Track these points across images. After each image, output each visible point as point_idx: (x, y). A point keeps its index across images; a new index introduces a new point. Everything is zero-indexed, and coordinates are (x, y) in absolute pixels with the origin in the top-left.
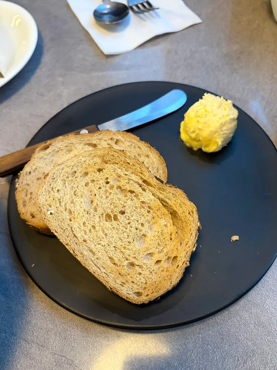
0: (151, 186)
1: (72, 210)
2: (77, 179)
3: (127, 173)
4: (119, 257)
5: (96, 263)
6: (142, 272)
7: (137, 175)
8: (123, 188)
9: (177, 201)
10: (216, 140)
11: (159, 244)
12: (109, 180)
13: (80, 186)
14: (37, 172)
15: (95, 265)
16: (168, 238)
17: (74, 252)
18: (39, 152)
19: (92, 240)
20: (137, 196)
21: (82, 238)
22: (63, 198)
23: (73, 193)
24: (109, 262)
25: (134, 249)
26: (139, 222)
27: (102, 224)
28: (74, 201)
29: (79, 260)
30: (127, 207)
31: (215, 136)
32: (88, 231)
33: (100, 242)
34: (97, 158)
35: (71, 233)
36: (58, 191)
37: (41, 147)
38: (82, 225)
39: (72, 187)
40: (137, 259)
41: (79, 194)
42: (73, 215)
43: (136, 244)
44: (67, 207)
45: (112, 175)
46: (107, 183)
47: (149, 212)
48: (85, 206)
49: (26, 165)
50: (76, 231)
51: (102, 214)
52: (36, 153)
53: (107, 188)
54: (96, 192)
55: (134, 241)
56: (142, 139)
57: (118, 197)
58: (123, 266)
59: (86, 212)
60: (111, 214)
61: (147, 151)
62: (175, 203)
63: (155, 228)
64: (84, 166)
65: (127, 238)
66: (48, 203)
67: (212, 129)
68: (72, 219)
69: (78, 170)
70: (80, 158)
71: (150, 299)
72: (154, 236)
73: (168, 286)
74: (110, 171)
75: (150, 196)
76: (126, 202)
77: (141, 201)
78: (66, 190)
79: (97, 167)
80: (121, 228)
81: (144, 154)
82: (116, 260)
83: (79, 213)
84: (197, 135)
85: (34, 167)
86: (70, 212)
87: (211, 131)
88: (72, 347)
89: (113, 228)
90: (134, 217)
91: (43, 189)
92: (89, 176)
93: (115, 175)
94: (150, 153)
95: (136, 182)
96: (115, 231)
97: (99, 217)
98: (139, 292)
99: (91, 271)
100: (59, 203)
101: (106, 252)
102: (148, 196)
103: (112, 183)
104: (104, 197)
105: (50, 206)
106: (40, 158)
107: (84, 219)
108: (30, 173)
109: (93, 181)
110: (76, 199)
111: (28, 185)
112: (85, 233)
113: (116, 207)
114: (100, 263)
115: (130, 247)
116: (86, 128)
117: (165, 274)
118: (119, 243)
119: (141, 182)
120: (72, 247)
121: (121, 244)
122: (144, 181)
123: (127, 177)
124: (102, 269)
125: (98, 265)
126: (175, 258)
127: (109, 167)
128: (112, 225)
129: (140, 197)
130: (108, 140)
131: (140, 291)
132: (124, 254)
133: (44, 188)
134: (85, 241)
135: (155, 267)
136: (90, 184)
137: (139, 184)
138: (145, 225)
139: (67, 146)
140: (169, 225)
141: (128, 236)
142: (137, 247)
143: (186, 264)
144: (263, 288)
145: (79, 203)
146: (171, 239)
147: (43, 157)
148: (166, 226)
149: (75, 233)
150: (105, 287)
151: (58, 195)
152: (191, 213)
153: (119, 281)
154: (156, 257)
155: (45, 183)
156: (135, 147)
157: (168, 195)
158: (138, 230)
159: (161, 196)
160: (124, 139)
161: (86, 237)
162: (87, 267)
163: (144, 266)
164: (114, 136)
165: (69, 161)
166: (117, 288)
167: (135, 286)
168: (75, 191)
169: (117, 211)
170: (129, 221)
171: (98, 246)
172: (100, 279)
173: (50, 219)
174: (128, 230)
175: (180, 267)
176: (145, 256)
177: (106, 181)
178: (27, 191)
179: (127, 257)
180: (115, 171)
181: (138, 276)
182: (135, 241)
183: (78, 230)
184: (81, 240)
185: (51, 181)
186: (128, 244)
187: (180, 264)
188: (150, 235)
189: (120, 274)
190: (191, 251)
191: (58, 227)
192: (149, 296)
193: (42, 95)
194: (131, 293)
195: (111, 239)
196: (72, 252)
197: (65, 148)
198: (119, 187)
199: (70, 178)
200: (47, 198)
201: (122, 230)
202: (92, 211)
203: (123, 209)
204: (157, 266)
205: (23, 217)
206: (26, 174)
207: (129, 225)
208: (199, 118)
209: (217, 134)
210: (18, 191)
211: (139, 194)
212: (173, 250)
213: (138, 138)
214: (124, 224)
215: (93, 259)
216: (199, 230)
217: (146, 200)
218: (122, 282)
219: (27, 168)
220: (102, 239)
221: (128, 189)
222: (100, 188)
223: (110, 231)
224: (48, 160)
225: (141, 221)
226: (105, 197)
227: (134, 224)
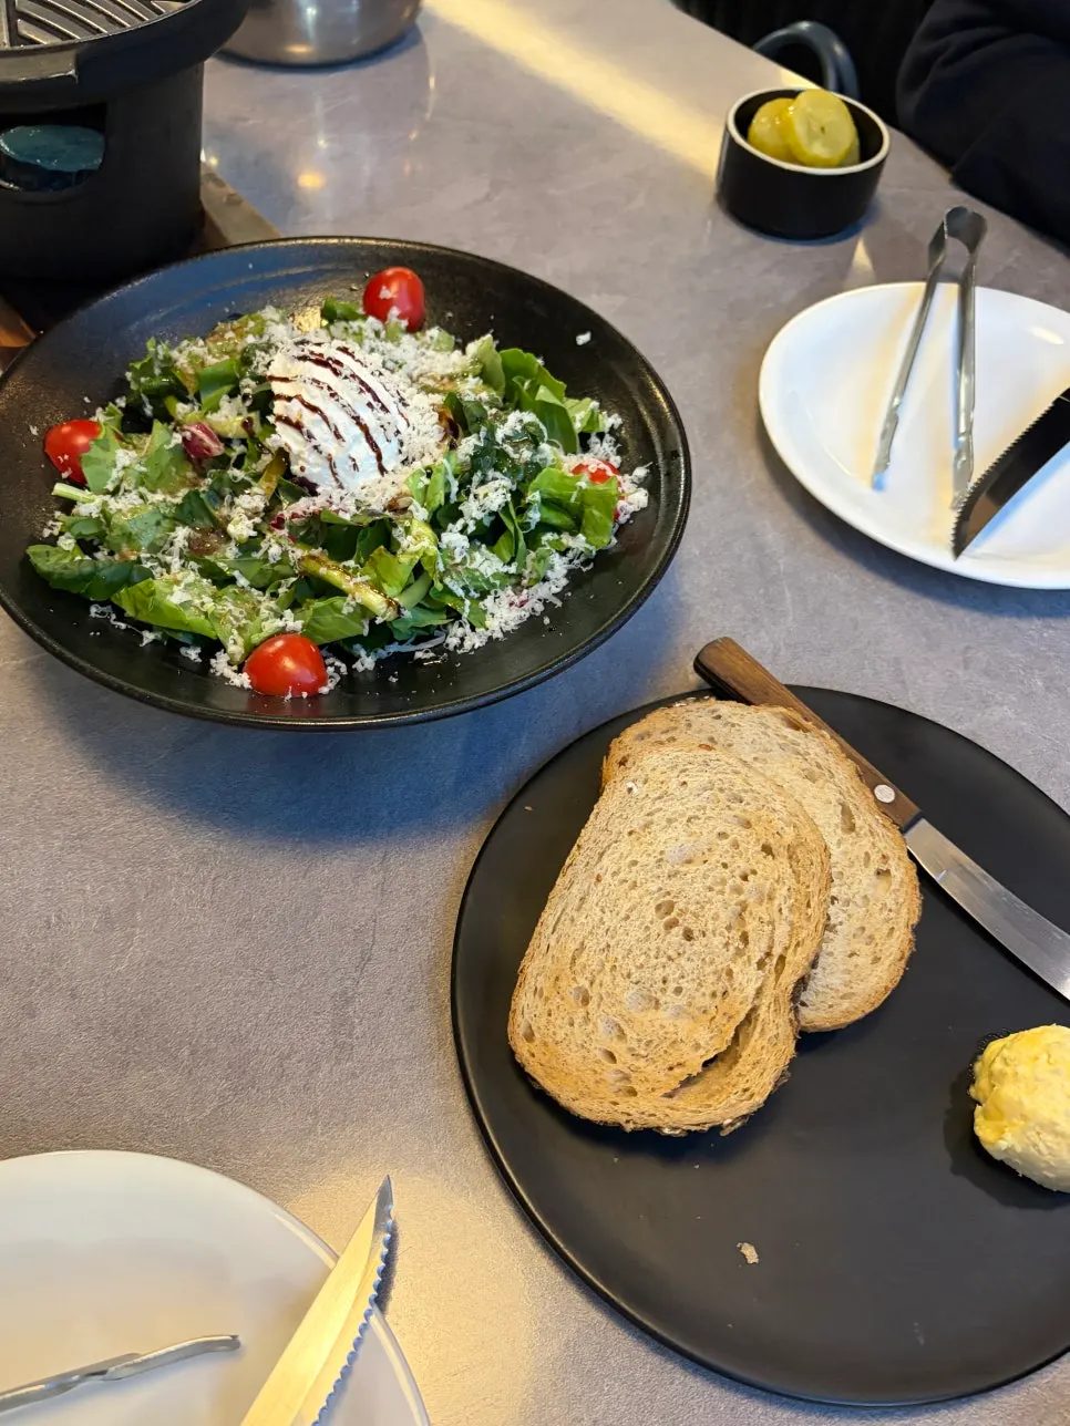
0: (777, 979)
1: (654, 827)
2: (728, 812)
3: (785, 912)
4: (590, 963)
5: (563, 918)
6: (576, 1025)
7: (791, 936)
8: (746, 915)
9: (764, 1051)
10: (1006, 1130)
11: (649, 1043)
12: (751, 877)
13: (711, 823)
14: (726, 730)
15: (559, 919)
16: (672, 1061)
17: (571, 865)
18: (775, 714)
19: (606, 892)
20: (739, 953)
21: (603, 871)
22: (672, 799)
23: (690, 813)
24: (573, 946)
25: (618, 990)
26: (681, 981)
27: (646, 900)
28: (674, 824)
29: (557, 883)
30: (704, 941)
31: (1015, 1120)
32: (622, 876)
33: (606, 910)
34: (793, 834)
35: (606, 844)
36: (685, 783)
37: (789, 713)
38: (629, 859)
39: (704, 808)
40: (599, 1005)
41: (694, 828)
42: (642, 833)
43: (631, 991)
44: (657, 815)
45: (767, 879)
46: (745, 878)
47: (714, 995)
48: (672, 851)
49: (734, 703)
50: (613, 853)
51: (669, 893)
52: (770, 709)
53: (730, 882)
54: (713, 860)
55: (637, 983)
56: (917, 930)
57: (720, 910)
58: (574, 979)
59: (659, 857)
60: (676, 911)
61: (891, 954)
62: (759, 1048)
63: (684, 1024)
64: (763, 812)
65: (637, 967)
66: (651, 775)
67: (1028, 1104)
68: (633, 836)
69: (748, 804)
70: (776, 797)
71: (526, 1063)
72: (662, 1027)
73: (566, 1095)
74: (773, 871)
75: (753, 983)
76: (714, 935)
77: (732, 966)
78: (691, 798)
79: (771, 841)
80: (653, 946)
81: (879, 948)
82: (582, 960)
83: (651, 844)
84: (1003, 1074)
85: (735, 720)
86: (647, 826)
87: (1021, 1103)
88: (396, 950)
89: (647, 927)
90: (688, 966)
91: (675, 754)
92: (745, 832)
93: (768, 885)
94: (887, 963)
95: (772, 939)
96: (641, 934)
97: (660, 889)
98: (533, 1035)
99: (544, 915)
100: (657, 795)
101: (591, 933)
102: (748, 979)
103: (747, 886)
104: (709, 882)
105: (646, 782)
106: (762, 724)
107: (643, 860)
108: (719, 717)
109: (736, 845)
110: (680, 825)
111: (689, 725)
112: (615, 874)
113: (696, 915)
114: (564, 927)
115: (619, 979)
116: (900, 792)
117: (590, 1078)
118: (618, 953)
119: (777, 951)
120: (578, 858)
121: (620, 957)
122: (782, 958)
123: (776, 915)
124: (555, 936)
125: (560, 926)
126: (633, 1092)
127: (782, 865)
128: (651, 923)
129: (740, 961)
130: (878, 852)
131: (536, 1034)
132: (600, 972)
133: (679, 754)
134: (598, 879)
135: (597, 1052)
136: (725, 841)
137: (771, 948)
138: (680, 997)
139: (819, 766)
140: (702, 1052)
141: (642, 966)
142: (626, 995)
143: (628, 1122)
144: (651, 1370)
145: (674, 835)
146: (671, 1069)
147: (768, 727)
148: (697, 1046)
149: (609, 852)
150: (522, 956)
151: (675, 786)
152: (748, 1093)
153: (541, 982)
154: (618, 1048)
155: (690, 751)
156: (887, 920)
157: (771, 1024)
158: (662, 985)
159: (762, 1012)
160: (897, 887)
161: (607, 878)
162: (548, 904)
163: (591, 1025)
164: (896, 860)
165: (761, 779)
166: (527, 982)
167: (543, 1021)
168: (697, 818)
169: (689, 921)
170: (674, 955)
171: (598, 909)
172: (533, 940)
173: (617, 793)
174: (654, 961)
175: (616, 1108)
176: (614, 1021)
177: (749, 873)
178: (676, 728)
179: (597, 981)
180: (777, 882)
181: (566, 1020)
182: (636, 987)
183: (617, 855)
184: (597, 871)
185: (700, 760)
186: (625, 973)
187: (622, 1107)
188: (663, 1015)
189: (557, 979)
190: (660, 1124)
191: (608, 816)
192: (531, 1059)
193: (966, 663)
194: (526, 1016)
195: (622, 931)
196: (568, 861)
197: (814, 763)
198: (744, 906)
199: (722, 796)
200: (660, 769)
201: (649, 949)
202: (667, 868)
203: (696, 934)
204: (600, 1056)
205: (615, 744)
206: (713, 711)
207: (664, 960)
208: (1045, 1057)
209: (1022, 1123)
210: (667, 710)
211: (745, 958)
212: (647, 1080)
213: (915, 921)
214: (663, 946)
215: (568, 911)
216: (716, 1129)
217: (738, 978)
218: (541, 989)
219: (726, 708)
220: (614, 913)
221: (749, 928)
222: (725, 866)
223: (638, 923)
224: (765, 740)
225: (684, 985)
226: (708, 884)
227: (671, 971)
